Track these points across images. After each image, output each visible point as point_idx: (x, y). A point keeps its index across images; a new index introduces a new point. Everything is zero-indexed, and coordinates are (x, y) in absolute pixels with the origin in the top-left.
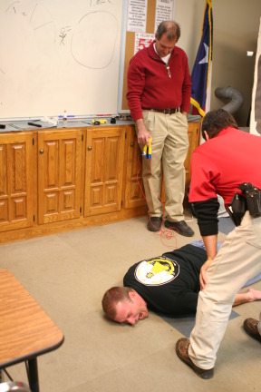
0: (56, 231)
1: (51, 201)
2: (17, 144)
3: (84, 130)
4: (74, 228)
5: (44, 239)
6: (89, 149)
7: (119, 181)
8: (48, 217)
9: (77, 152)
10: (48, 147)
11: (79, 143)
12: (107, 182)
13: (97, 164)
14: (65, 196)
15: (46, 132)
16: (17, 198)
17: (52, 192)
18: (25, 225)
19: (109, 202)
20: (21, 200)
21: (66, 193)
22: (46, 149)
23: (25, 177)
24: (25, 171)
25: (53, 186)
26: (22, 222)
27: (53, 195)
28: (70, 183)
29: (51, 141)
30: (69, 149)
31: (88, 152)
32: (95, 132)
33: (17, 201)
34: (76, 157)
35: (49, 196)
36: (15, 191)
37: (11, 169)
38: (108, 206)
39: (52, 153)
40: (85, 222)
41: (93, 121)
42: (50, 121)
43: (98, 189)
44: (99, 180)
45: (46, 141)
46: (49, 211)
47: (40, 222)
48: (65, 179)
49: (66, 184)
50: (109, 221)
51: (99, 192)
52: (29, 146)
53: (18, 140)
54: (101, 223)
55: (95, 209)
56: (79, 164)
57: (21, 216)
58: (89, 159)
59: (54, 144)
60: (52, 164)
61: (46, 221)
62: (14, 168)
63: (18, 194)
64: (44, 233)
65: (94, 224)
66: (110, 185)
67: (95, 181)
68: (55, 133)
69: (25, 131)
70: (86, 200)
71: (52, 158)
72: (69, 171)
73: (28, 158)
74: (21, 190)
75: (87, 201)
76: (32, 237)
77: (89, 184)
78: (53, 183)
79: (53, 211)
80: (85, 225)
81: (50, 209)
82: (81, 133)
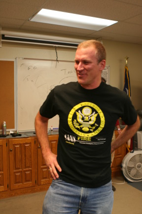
1: (45, 173)
2: (27, 143)
5: (41, 193)
8: (43, 181)
16: (27, 171)
17: (45, 168)
18: (31, 185)
20: (29, 172)
23: (31, 160)
24: (31, 157)
26: (29, 184)
27: (46, 170)
33: (26, 173)
35: (44, 170)
36: (26, 167)
37: (24, 156)
46: (43, 178)
47: (39, 184)
52: (33, 144)
53: (27, 141)
57: (29, 181)
61: (42, 183)
62: (25, 155)
63: (27, 169)
64: (41, 190)
69: (31, 137)
73: (32, 150)
74: (29, 167)
76: (35, 192)
79: (46, 178)
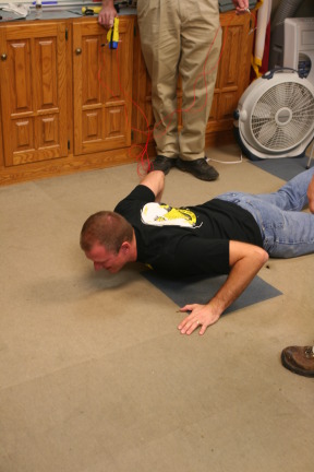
0: (33, 177)
1: (22, 132)
3: (69, 23)
4: (59, 171)
5: (14, 188)
6: (78, 53)
7: (126, 101)
8: (19, 155)
9: (60, 58)
10: (14, 49)
11: (61, 44)
12: (108, 103)
13: (92, 76)
14: (44, 124)
15: (8, 26)
17: (23, 118)
19: (113, 133)
21: (45, 120)
22: (11, 53)
25: (25, 109)
27: (26, 123)
28: (50, 105)
29: (18, 41)
30: (46, 53)
31: (76, 58)
32: (86, 26)
34: (58, 65)
35: (19, 124)
38: (111, 140)
39: (20, 59)
40: (76, 164)
41: (84, 9)
42: (17, 10)
43: (95, 114)
44: (95, 101)
45: (10, 41)
46: (20, 147)
47: (8, 163)
48: (43, 99)
49: (45, 106)
50: (114, 162)
51: (96, 118)
54: (100, 165)
55: (90, 144)
56: (63, 75)
58: (78, 67)
59: (23, 45)
60: (21, 76)
61: (17, 161)
64: (15, 179)
65: (91, 166)
66: (113, 107)
67: (89, 102)
68: (22, 28)
70: (76, 131)
71: (20, 67)
72: (48, 87)
75: (79, 132)
77: (79, 106)
78: (24, 105)
79: (27, 146)
80: (78, 168)
81: (22, 143)
82: (63, 28)
